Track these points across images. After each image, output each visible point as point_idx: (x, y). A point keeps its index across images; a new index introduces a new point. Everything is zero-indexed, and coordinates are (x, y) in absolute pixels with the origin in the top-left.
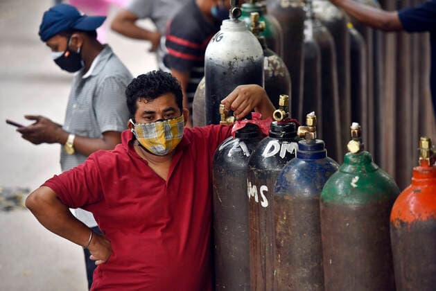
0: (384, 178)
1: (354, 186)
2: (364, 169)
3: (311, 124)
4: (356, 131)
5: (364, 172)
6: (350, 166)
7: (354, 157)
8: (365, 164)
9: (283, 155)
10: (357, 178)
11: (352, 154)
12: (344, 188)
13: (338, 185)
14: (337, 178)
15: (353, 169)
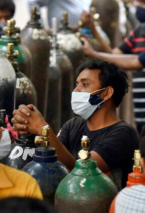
0: (106, 181)
1: (82, 186)
2: (90, 173)
3: (45, 135)
4: (85, 142)
5: (90, 175)
6: (79, 170)
7: (83, 163)
8: (91, 169)
9: (25, 158)
10: (85, 180)
11: (81, 161)
12: (74, 188)
13: (70, 184)
14: (69, 179)
15: (81, 172)
